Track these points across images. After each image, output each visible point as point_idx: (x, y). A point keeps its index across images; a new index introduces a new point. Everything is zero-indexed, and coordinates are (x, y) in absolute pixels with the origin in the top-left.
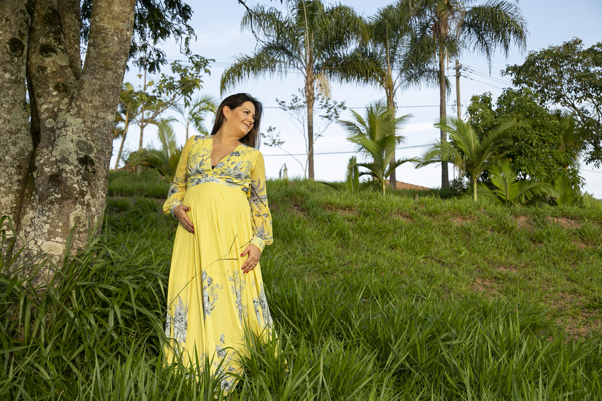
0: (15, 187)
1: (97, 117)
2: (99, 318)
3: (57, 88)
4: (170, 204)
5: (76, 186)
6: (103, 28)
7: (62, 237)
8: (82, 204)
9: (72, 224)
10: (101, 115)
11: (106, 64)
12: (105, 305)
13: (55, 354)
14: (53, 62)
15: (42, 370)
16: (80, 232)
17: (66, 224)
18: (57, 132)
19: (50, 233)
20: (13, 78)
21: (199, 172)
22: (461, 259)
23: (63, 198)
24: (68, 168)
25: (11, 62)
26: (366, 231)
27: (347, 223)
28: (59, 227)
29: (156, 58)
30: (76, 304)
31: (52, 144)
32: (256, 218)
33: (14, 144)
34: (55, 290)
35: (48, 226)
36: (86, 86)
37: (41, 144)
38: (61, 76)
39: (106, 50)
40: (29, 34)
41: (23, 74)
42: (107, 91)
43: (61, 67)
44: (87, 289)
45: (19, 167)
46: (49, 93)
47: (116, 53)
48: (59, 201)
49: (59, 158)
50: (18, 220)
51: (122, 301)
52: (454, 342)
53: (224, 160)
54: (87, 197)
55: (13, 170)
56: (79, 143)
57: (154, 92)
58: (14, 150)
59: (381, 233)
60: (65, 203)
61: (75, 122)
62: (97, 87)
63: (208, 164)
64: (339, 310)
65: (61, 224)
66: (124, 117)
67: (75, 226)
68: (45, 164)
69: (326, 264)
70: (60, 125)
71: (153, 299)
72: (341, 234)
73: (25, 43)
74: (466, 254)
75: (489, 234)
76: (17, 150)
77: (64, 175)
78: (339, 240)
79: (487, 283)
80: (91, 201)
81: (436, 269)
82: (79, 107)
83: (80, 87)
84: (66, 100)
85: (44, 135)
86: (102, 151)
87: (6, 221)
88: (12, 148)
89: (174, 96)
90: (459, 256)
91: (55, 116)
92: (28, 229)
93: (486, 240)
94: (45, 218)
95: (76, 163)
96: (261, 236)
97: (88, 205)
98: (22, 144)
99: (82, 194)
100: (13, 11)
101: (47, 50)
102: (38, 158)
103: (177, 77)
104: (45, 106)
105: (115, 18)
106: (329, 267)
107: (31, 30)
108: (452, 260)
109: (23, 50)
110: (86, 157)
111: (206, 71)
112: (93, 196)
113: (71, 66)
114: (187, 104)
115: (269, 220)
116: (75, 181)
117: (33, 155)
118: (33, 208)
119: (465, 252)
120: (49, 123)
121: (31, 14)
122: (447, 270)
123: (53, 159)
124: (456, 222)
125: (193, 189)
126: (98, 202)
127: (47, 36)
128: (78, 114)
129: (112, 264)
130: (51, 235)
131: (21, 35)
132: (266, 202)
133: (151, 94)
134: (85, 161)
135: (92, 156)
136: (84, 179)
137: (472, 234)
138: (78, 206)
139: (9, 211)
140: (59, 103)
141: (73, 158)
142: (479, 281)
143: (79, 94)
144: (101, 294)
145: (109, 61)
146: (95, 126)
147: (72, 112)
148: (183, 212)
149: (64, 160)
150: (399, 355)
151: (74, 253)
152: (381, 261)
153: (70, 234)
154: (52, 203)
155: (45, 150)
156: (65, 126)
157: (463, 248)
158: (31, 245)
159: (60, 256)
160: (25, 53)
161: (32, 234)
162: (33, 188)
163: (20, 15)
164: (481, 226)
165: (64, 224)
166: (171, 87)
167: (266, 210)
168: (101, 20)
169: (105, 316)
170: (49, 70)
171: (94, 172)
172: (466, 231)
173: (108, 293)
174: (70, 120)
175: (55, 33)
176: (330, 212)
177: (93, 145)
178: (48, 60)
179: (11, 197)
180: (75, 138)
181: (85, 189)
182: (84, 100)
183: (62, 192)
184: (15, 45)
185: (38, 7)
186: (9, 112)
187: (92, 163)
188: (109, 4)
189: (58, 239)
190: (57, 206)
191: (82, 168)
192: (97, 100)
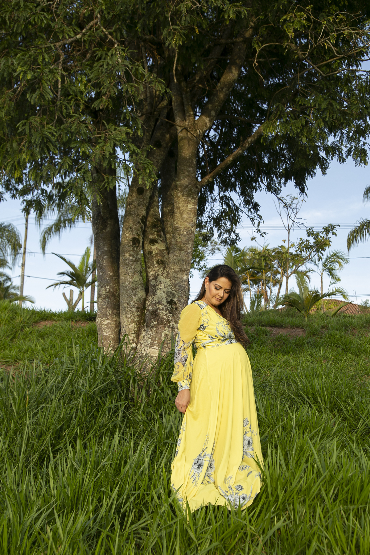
0: (136, 319)
1: (177, 278)
3: (158, 262)
5: (165, 317)
6: (178, 228)
7: (157, 346)
8: (169, 327)
9: (163, 338)
11: (180, 247)
14: (155, 248)
16: (168, 343)
17: (160, 339)
18: (157, 287)
19: (151, 344)
20: (134, 259)
23: (158, 324)
24: (161, 307)
25: (133, 250)
28: (156, 340)
29: (235, 238)
30: (162, 383)
31: (154, 294)
33: (135, 295)
34: (153, 376)
35: (150, 340)
36: (171, 260)
37: (149, 294)
38: (161, 256)
39: (180, 240)
40: (143, 234)
41: (140, 256)
42: (182, 262)
43: (161, 251)
45: (138, 308)
46: (153, 266)
48: (156, 326)
49: (157, 301)
50: (138, 337)
54: (172, 323)
55: (134, 310)
56: (169, 294)
58: (135, 299)
60: (159, 327)
61: (166, 281)
62: (176, 261)
65: (157, 339)
67: (165, 340)
68: (150, 305)
70: (158, 283)
73: (141, 239)
76: (137, 298)
77: (159, 311)
80: (175, 326)
82: (168, 272)
83: (169, 261)
84: (162, 269)
85: (150, 289)
86: (181, 296)
88: (134, 297)
89: (311, 254)
91: (156, 278)
92: (142, 342)
94: (149, 336)
95: (166, 304)
97: (173, 328)
98: (139, 295)
99: (169, 321)
100: (134, 223)
101: (153, 242)
102: (147, 302)
103: (312, 240)
104: (151, 273)
105: (184, 222)
107: (144, 232)
109: (139, 243)
110: (172, 300)
111: (333, 234)
113: (166, 249)
114: (320, 258)
116: (164, 314)
117: (145, 300)
118: (145, 330)
120: (153, 283)
121: (145, 223)
123: (154, 302)
127: (153, 234)
128: (167, 276)
131: (138, 235)
134: (171, 303)
135: (175, 299)
136: (170, 313)
138: (166, 328)
139: (133, 332)
140: (158, 270)
141: (164, 302)
143: (168, 265)
145: (182, 245)
146: (177, 282)
147: (165, 275)
153: (162, 344)
154: (152, 327)
155: (150, 298)
156: (160, 283)
158: (143, 351)
159: (156, 357)
160: (141, 244)
161: (143, 345)
162: (145, 320)
163: (138, 225)
165: (159, 339)
168: (177, 223)
170: (154, 253)
171: (176, 309)
174: (163, 279)
175: (158, 232)
177: (176, 293)
178: (153, 247)
179: (134, 324)
180: (166, 290)
181: (170, 318)
182: (170, 268)
183: (157, 320)
184: (135, 241)
185: (149, 219)
186: (132, 278)
187: (175, 303)
188: (181, 214)
189: (155, 347)
190: (155, 328)
191: (169, 307)
192: (176, 268)
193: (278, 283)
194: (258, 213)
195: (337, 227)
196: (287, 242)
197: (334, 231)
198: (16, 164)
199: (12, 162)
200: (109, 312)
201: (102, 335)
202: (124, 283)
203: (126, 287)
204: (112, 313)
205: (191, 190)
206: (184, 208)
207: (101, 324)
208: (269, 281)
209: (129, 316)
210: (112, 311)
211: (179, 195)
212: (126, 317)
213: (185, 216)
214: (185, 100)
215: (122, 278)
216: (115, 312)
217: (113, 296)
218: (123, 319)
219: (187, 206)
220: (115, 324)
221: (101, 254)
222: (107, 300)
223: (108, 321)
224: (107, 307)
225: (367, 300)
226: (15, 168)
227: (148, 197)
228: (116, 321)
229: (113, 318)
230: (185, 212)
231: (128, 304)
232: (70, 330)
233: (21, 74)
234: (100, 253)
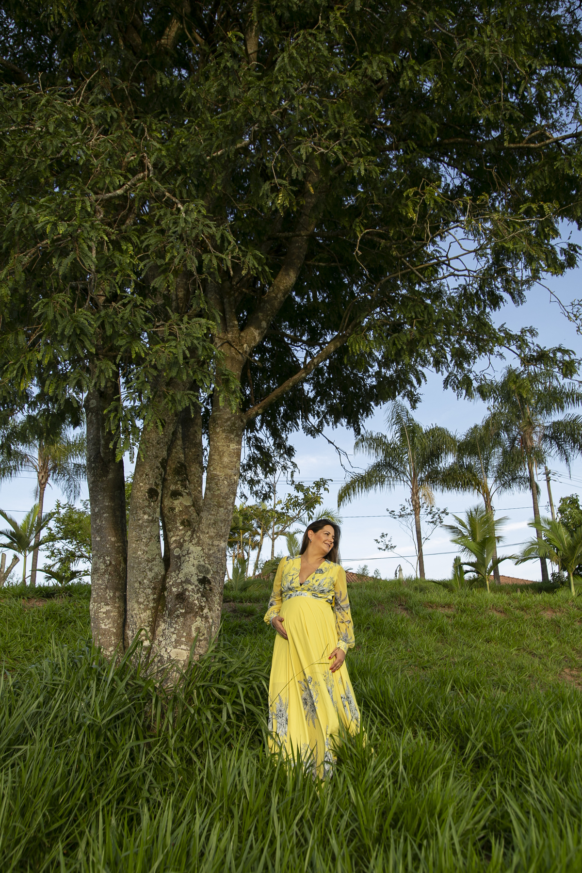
0: (152, 605)
1: (213, 545)
2: (215, 714)
3: (182, 523)
4: (270, 615)
5: (196, 602)
6: (216, 475)
7: (186, 645)
8: (202, 616)
9: (194, 634)
10: (216, 543)
11: (218, 503)
12: (220, 702)
13: (179, 745)
14: (179, 504)
15: (169, 758)
16: (200, 641)
17: (189, 634)
18: (183, 558)
19: (176, 641)
20: (150, 518)
21: (290, 589)
22: (551, 651)
23: (186, 613)
24: (190, 587)
25: (149, 506)
26: (464, 626)
27: (445, 620)
28: (183, 637)
29: (268, 490)
30: (196, 702)
31: (179, 568)
33: (151, 570)
34: (181, 690)
35: (175, 636)
36: (204, 521)
37: (170, 569)
38: (186, 514)
39: (219, 492)
40: (163, 483)
41: (158, 515)
42: (220, 524)
43: (186, 507)
44: (206, 688)
45: (154, 588)
46: (177, 528)
47: (226, 494)
48: (183, 615)
49: (183, 579)
50: (153, 631)
51: (233, 698)
52: (527, 731)
53: (310, 578)
54: (206, 611)
55: (149, 591)
56: (199, 567)
57: (283, 509)
58: (150, 575)
59: (477, 628)
60: (188, 616)
61: (195, 550)
62: (212, 521)
63: (296, 583)
64: (426, 702)
65: (185, 634)
66: (259, 531)
67: (197, 636)
68: (173, 585)
69: (426, 658)
70: (185, 553)
71: (257, 697)
72: (441, 630)
73: (160, 491)
74: (556, 645)
75: (577, 625)
76: (153, 574)
77: (187, 593)
78: (439, 635)
79: (574, 673)
80: (209, 614)
81: (525, 660)
82: (199, 537)
83: (200, 522)
84: (189, 533)
85: (173, 561)
86: (217, 572)
87: (143, 632)
88: (149, 573)
89: (299, 512)
90: (550, 647)
91: (180, 546)
92: (161, 639)
93: (575, 631)
94: (173, 630)
95: (196, 583)
96: (345, 641)
97: (207, 618)
98: (156, 569)
99: (201, 608)
100: (151, 468)
101: (176, 494)
102: (168, 580)
103: (301, 495)
104: (174, 539)
105: (224, 467)
106: (428, 661)
107: (164, 480)
108: (542, 651)
109: (158, 496)
110: (205, 578)
111: (325, 489)
112: (210, 609)
113: (194, 505)
115: (351, 625)
116: (195, 598)
117: (164, 578)
118: (164, 621)
119: (555, 643)
120: (176, 552)
121: (164, 468)
122: (537, 660)
123: (179, 581)
124: (547, 615)
125: (287, 602)
126: (214, 614)
127: (176, 484)
128: (198, 544)
129: (226, 667)
130: (178, 643)
131: (157, 485)
132: (349, 611)
133: (280, 511)
134: (204, 581)
135: (209, 576)
136: (203, 596)
137: (561, 626)
138: (198, 618)
139: (147, 624)
140: (184, 535)
141: (194, 579)
142: (567, 671)
143: (199, 528)
144: (216, 693)
145: (221, 500)
146: (211, 552)
147: (194, 542)
148: (278, 623)
149: (188, 581)
150: (475, 744)
151: (196, 658)
152: (475, 654)
153: (193, 643)
154: (178, 617)
155: (173, 574)
156: (188, 554)
157: (553, 640)
158: (163, 652)
159: (184, 661)
160: (159, 498)
161: (163, 643)
162: (164, 605)
163: (156, 470)
164: (569, 618)
165: (187, 634)
166: (296, 504)
167: (348, 616)
168: (215, 469)
169: (220, 712)
170: (177, 510)
171: (211, 590)
172: (556, 623)
173: (221, 691)
174: (192, 548)
175: (182, 481)
176: (430, 610)
177: (210, 568)
178: (176, 502)
179: (148, 612)
180: (196, 562)
181: (203, 604)
182: (203, 532)
183: (186, 607)
184: (152, 493)
185: (170, 462)
186: (147, 545)
187: (209, 582)
188: (221, 457)
189: (183, 647)
190: (182, 619)
191: (201, 587)
192: (212, 532)
193: (258, 545)
194: (293, 459)
195: (329, 482)
197: (326, 486)
200: (110, 594)
201: (98, 628)
202: (135, 553)
203: (138, 558)
204: (114, 595)
205: (234, 424)
206: (225, 448)
207: (97, 612)
209: (141, 600)
210: (114, 593)
211: (218, 430)
212: (137, 602)
213: (226, 460)
214: (227, 306)
215: (132, 545)
216: (117, 594)
217: (115, 571)
218: (132, 605)
219: (228, 446)
220: (119, 612)
221: (99, 511)
222: (107, 576)
223: (108, 608)
224: (107, 587)
225: (366, 566)
227: (171, 432)
228: (118, 607)
229: (115, 602)
230: (226, 454)
231: (140, 583)
232: (21, 611)
233: (49, 226)
234: (97, 510)
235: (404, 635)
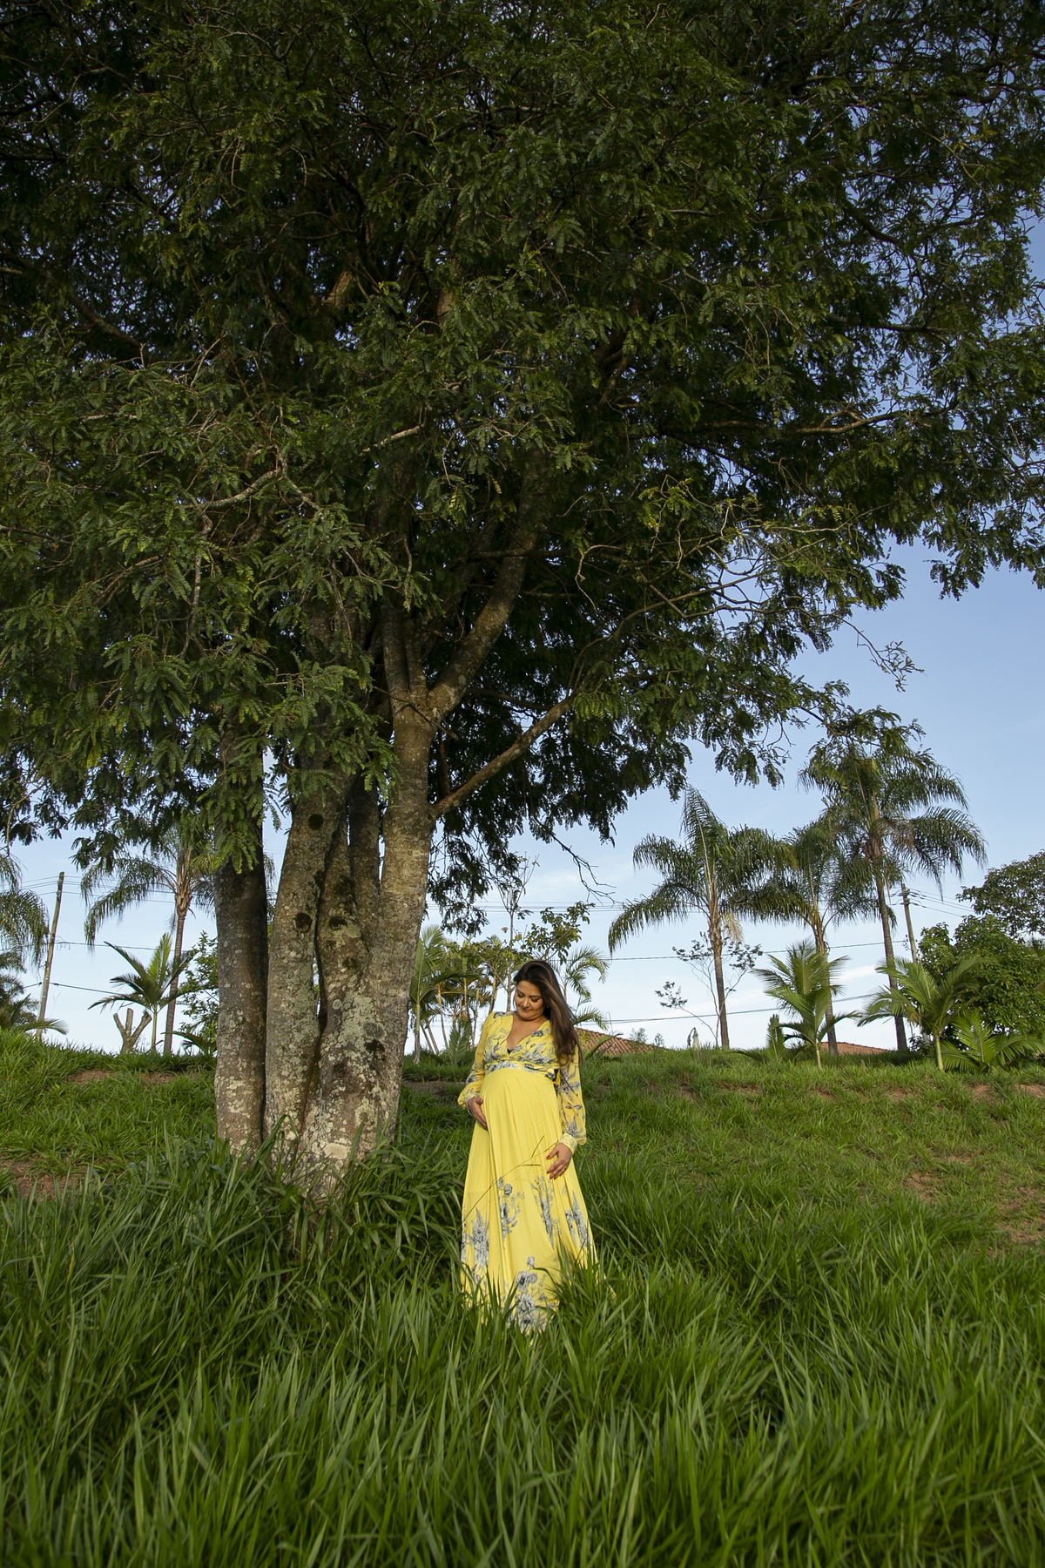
0: (300, 1080)
1: (387, 995)
2: (386, 1236)
3: (345, 964)
4: (466, 1096)
5: (362, 1076)
6: (392, 895)
7: (346, 1137)
8: (370, 1097)
9: (358, 1122)
10: (392, 992)
11: (396, 934)
12: (393, 1220)
13: (331, 1280)
14: (341, 936)
15: (315, 1298)
16: (367, 1132)
17: (351, 1122)
18: (344, 1014)
19: (333, 1132)
20: (299, 956)
21: (494, 1058)
22: (895, 1148)
23: (347, 1091)
24: (354, 1055)
25: (297, 939)
26: (772, 1114)
27: (746, 1105)
28: (343, 1126)
30: (359, 1219)
31: (339, 1028)
32: (566, 1110)
33: (299, 1030)
34: (338, 1202)
35: (331, 1124)
36: (375, 960)
37: (327, 1029)
38: (351, 951)
39: (396, 919)
40: (318, 906)
41: (310, 951)
42: (398, 964)
43: (352, 940)
44: (372, 1200)
45: (304, 1056)
46: (337, 971)
47: (406, 922)
48: (344, 1095)
49: (345, 1044)
50: (302, 1118)
51: (411, 1215)
52: (838, 1261)
53: (523, 1043)
54: (376, 1089)
55: (297, 1060)
56: (369, 1028)
58: (298, 1037)
59: (792, 1116)
60: (350, 1097)
61: (362, 1002)
62: (386, 961)
65: (345, 1122)
67: (363, 1125)
68: (330, 1052)
69: (714, 1160)
70: (347, 1006)
71: (447, 1214)
72: (739, 1120)
73: (313, 917)
74: (903, 1140)
75: (935, 1111)
76: (302, 1037)
77: (349, 1064)
78: (736, 1128)
79: (926, 1179)
80: (381, 1094)
81: (858, 1162)
82: (367, 984)
83: (370, 962)
84: (355, 977)
85: (331, 1018)
86: (394, 1033)
87: (287, 1119)
88: (296, 1034)
89: (547, 952)
90: (894, 1143)
91: (342, 996)
92: (312, 1129)
93: (932, 1119)
94: (329, 1116)
95: (363, 1049)
96: (573, 1134)
97: (377, 1099)
98: (307, 1029)
99: (370, 1086)
100: (300, 885)
101: (337, 922)
102: (323, 1045)
103: (549, 928)
104: (332, 986)
105: (404, 883)
106: (717, 1165)
107: (320, 902)
108: (882, 1149)
109: (310, 924)
110: (375, 1042)
112: (383, 1087)
113: (362, 938)
114: (563, 960)
115: (582, 1112)
116: (360, 1071)
117: (319, 1041)
118: (318, 1104)
119: (902, 1137)
120: (336, 1005)
121: (321, 885)
122: (874, 1162)
123: (339, 1046)
124: (893, 1098)
126: (389, 1094)
127: (337, 907)
128: (366, 993)
129: (403, 1170)
130: (335, 1135)
131: (309, 908)
132: (579, 1091)
134: (373, 1047)
135: (382, 1040)
137: (913, 1112)
138: (365, 1100)
139: (293, 1107)
140: (347, 980)
141: (360, 1044)
142: (916, 1176)
143: (368, 970)
144: (388, 1208)
146: (385, 1005)
147: (361, 990)
148: (476, 1105)
149: (351, 1047)
150: (762, 1283)
151: (360, 1156)
152: (784, 1154)
153: (357, 1135)
154: (336, 1097)
155: (331, 1036)
156: (352, 1007)
157: (899, 1132)
158: (314, 1148)
159: (344, 1161)
160: (313, 927)
161: (315, 1134)
162: (318, 1082)
163: (309, 888)
164: (926, 1101)
165: (349, 1122)
168: (390, 886)
169: (393, 1234)
170: (338, 945)
171: (384, 1059)
172: (905, 1109)
173: (394, 1204)
174: (358, 999)
175: (346, 903)
176: (726, 1091)
177: (383, 1028)
178: (337, 934)
179: (296, 1091)
180: (363, 1020)
181: (373, 1080)
182: (374, 977)
183: (346, 1084)
184: (302, 920)
185: (329, 877)
186: (294, 994)
187: (382, 1048)
188: (399, 869)
189: (342, 1140)
190: (341, 1101)
191: (370, 1056)
192: (386, 976)
195: (590, 909)
196: (509, 931)
197: (586, 914)
198: (94, 738)
199: (84, 733)
200: (242, 1064)
201: (226, 1113)
202: (277, 1006)
203: (280, 1013)
204: (249, 1066)
205: (418, 821)
206: (405, 857)
207: (224, 1089)
208: (473, 998)
209: (285, 1073)
210: (249, 1063)
211: (395, 830)
212: (280, 1075)
213: (406, 872)
214: (409, 654)
215: (273, 995)
216: (253, 1064)
217: (250, 1032)
218: (272, 1079)
219: (410, 854)
220: (255, 1090)
221: (229, 945)
222: (238, 1039)
223: (240, 1084)
224: (238, 1055)
225: (642, 1030)
226: (90, 745)
227: (330, 833)
228: (254, 1083)
229: (250, 1076)
230: (406, 864)
231: (284, 1048)
232: (139, 1089)
233: (126, 542)
234: (226, 944)
235: (685, 1127)
